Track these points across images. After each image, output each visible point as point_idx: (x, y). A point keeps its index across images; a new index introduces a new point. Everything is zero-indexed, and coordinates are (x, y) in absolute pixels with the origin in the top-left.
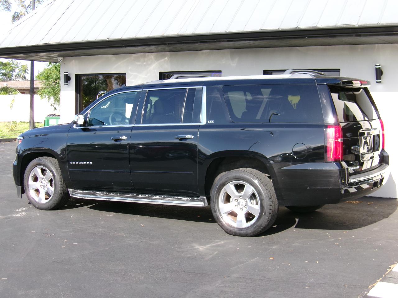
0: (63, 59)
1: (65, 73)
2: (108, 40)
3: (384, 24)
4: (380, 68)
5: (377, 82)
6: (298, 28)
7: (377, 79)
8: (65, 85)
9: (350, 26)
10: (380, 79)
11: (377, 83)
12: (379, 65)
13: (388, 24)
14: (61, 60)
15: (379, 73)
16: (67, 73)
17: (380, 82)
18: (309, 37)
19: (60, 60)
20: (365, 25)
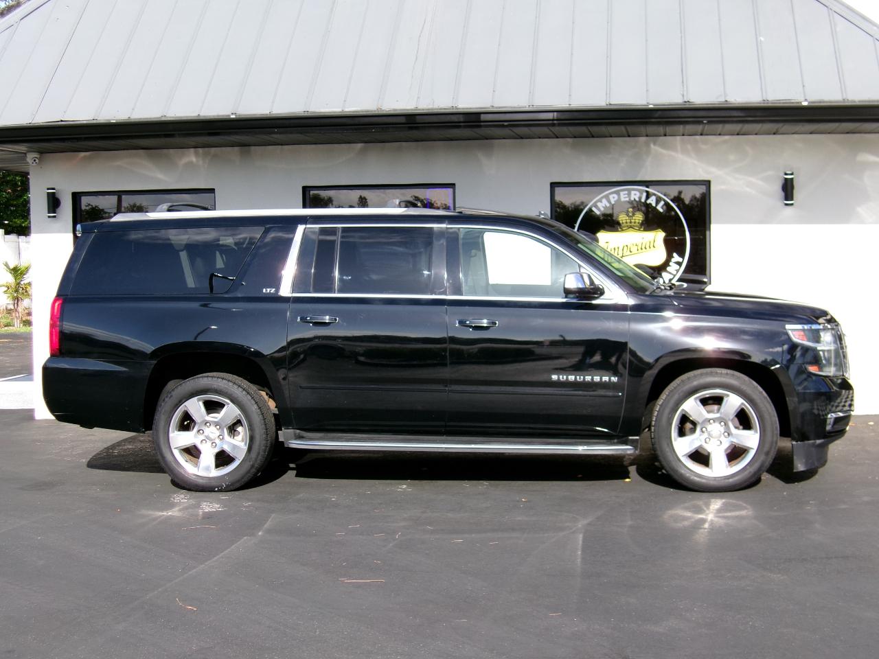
0: (40, 158)
1: (48, 189)
2: (233, 116)
3: (855, 102)
4: (792, 179)
5: (786, 205)
6: (688, 103)
7: (786, 200)
8: (49, 217)
9: (793, 103)
10: (792, 200)
11: (787, 207)
12: (792, 174)
13: (862, 101)
14: (37, 161)
15: (788, 189)
16: (53, 189)
17: (792, 204)
18: (709, 122)
19: (35, 160)
20: (820, 102)
